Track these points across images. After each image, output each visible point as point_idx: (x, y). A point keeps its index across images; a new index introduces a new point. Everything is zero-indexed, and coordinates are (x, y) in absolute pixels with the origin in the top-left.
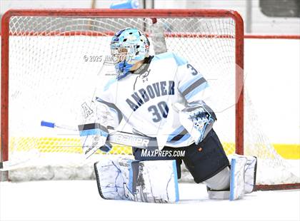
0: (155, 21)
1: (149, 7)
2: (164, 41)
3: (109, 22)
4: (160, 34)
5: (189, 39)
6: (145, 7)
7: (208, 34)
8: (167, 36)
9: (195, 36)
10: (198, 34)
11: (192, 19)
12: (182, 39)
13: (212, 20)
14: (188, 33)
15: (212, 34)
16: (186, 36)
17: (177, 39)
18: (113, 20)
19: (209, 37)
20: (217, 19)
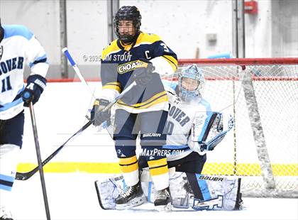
0: (244, 68)
1: (241, 56)
2: (252, 84)
3: (208, 69)
4: (249, 78)
5: (271, 82)
6: (237, 57)
7: (286, 77)
8: (254, 79)
9: (276, 79)
10: (279, 77)
11: (274, 66)
12: (266, 82)
13: (290, 66)
14: (270, 77)
15: (290, 77)
16: (269, 79)
17: (262, 82)
18: (210, 68)
19: (288, 80)
20: (294, 66)
